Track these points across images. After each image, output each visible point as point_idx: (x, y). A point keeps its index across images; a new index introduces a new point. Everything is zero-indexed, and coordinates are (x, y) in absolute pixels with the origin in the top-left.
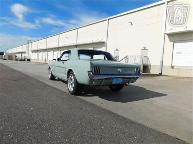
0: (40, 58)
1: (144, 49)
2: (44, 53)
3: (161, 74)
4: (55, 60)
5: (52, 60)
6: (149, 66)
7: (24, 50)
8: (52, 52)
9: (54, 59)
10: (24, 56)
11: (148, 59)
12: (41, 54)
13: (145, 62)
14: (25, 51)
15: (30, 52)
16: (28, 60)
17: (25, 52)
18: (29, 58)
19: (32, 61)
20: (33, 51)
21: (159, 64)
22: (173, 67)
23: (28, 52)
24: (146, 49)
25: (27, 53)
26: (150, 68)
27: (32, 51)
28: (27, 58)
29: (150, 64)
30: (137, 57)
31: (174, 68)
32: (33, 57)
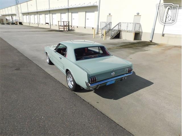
0: (32, 21)
1: (137, 15)
2: (36, 16)
3: (151, 41)
4: (48, 24)
5: (45, 23)
6: (141, 33)
7: (14, 12)
8: (43, 15)
9: (46, 22)
10: (15, 19)
11: (140, 26)
12: (32, 16)
13: (137, 30)
14: (16, 13)
15: (21, 15)
16: (21, 23)
17: (15, 15)
18: (21, 21)
19: (24, 24)
20: (24, 14)
21: (150, 31)
22: (163, 35)
23: (19, 15)
24: (139, 15)
25: (17, 15)
26: (142, 36)
27: (22, 14)
28: (19, 21)
29: (141, 31)
30: (129, 24)
31: (165, 36)
32: (25, 20)
